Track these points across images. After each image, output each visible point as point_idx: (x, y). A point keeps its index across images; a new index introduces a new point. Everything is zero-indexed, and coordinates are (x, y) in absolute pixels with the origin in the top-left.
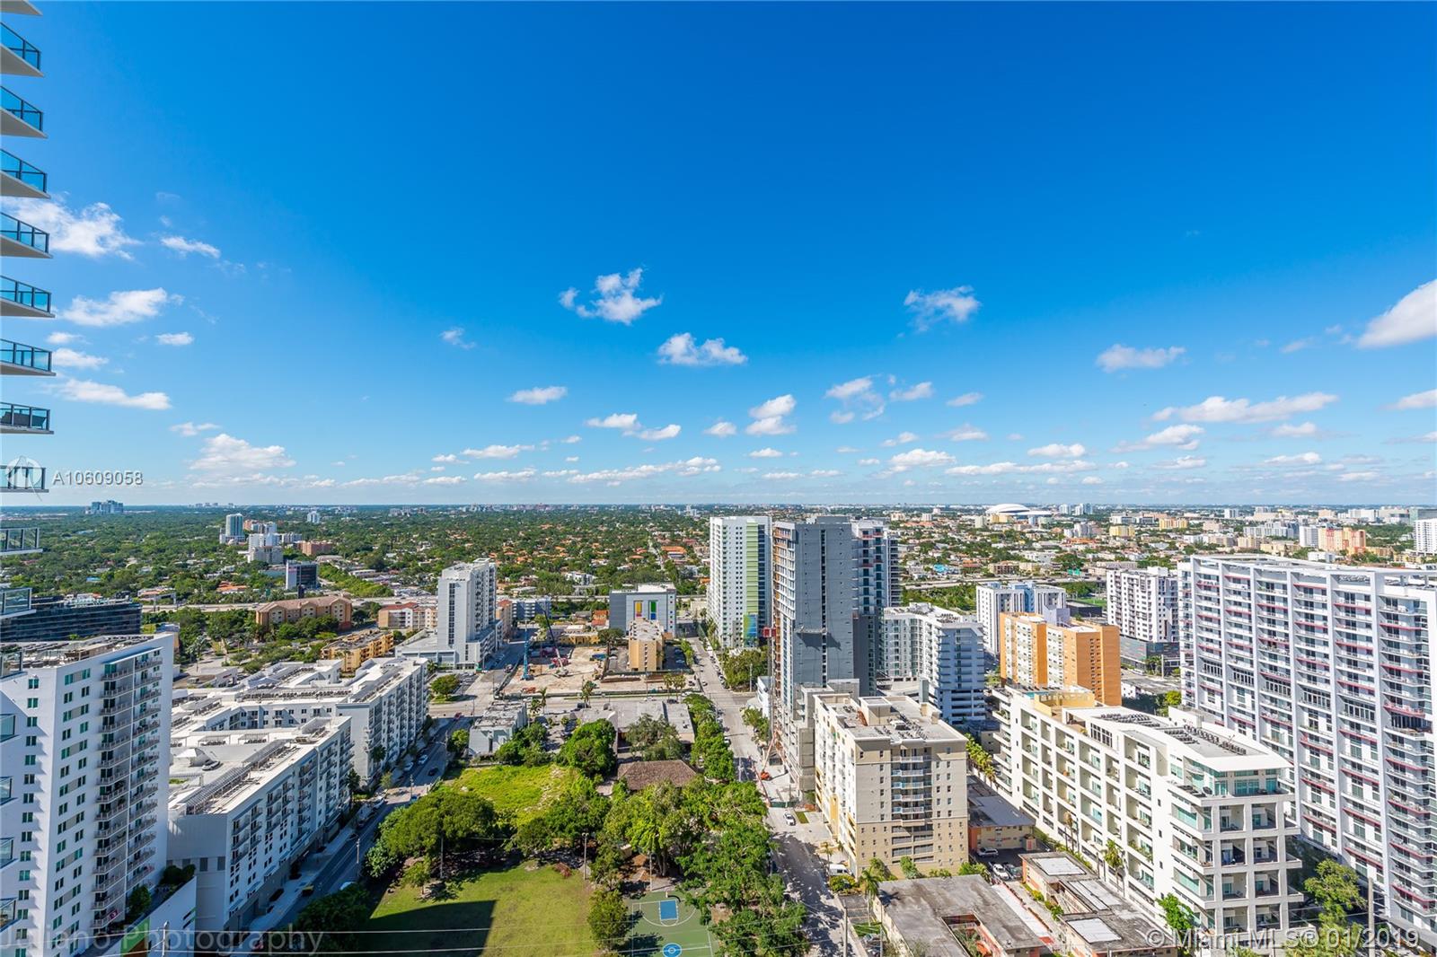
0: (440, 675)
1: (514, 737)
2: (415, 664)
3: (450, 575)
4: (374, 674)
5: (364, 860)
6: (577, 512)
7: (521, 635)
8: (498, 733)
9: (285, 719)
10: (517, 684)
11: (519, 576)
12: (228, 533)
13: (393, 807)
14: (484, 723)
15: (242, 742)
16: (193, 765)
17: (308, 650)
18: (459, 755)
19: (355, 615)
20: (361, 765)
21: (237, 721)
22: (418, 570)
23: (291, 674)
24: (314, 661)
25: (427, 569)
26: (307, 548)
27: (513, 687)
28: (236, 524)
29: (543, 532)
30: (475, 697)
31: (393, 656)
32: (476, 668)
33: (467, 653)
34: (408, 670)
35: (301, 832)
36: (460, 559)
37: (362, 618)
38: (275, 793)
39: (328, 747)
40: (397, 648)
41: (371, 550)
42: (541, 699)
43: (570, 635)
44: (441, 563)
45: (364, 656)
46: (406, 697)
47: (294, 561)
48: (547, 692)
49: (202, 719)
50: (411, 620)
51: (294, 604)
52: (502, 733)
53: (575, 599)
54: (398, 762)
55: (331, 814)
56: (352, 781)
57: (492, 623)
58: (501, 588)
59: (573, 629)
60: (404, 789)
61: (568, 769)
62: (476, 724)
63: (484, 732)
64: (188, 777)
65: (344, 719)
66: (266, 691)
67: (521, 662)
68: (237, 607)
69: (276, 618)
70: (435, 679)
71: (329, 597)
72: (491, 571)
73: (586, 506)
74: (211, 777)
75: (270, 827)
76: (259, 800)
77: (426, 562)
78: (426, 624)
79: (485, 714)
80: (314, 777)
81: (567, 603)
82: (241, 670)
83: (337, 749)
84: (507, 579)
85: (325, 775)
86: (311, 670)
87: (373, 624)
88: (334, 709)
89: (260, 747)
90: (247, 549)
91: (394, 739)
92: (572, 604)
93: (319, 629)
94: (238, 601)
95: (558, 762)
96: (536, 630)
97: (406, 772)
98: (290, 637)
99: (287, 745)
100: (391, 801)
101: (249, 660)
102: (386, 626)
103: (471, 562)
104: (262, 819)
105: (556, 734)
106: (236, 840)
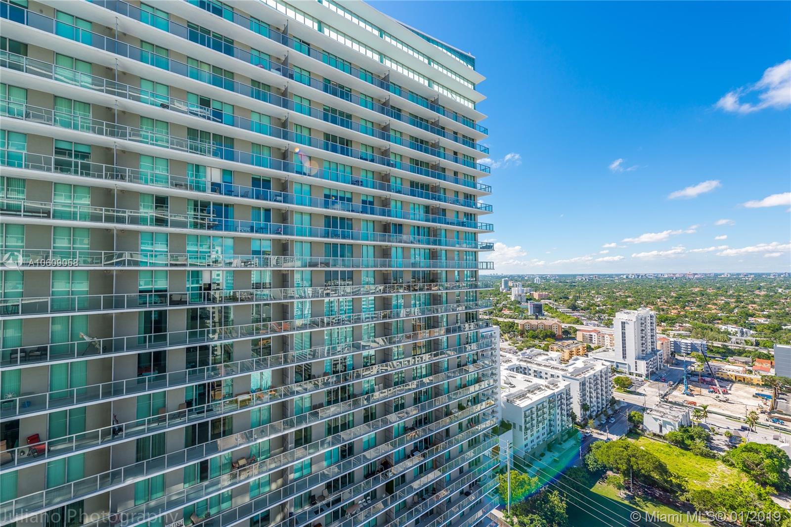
0: (618, 375)
1: (680, 430)
2: (603, 365)
3: (620, 316)
4: (580, 364)
5: (584, 460)
6: (729, 279)
7: (679, 363)
8: (666, 423)
9: (538, 375)
10: (678, 395)
11: (674, 323)
12: (503, 287)
13: (596, 439)
14: (653, 412)
15: (523, 379)
16: (505, 383)
17: (543, 346)
18: (636, 426)
19: (563, 332)
20: (577, 410)
21: (519, 369)
22: (597, 312)
23: (538, 354)
24: (547, 351)
25: (602, 312)
26: (536, 295)
27: (676, 397)
28: (506, 283)
29: (693, 294)
30: (644, 395)
31: (588, 357)
32: (644, 377)
33: (636, 366)
34: (599, 367)
35: (551, 431)
36: (625, 308)
37: (567, 334)
38: (539, 407)
39: (560, 394)
40: (590, 354)
41: (568, 299)
42: (704, 412)
43: (729, 373)
44: (611, 309)
45: (571, 355)
46: (599, 382)
47: (532, 301)
48: (708, 409)
49: (506, 365)
50: (596, 339)
51: (534, 322)
52: (670, 424)
53: (732, 346)
54: (597, 416)
55: (564, 428)
56: (573, 416)
57: (654, 352)
58: (658, 330)
59: (731, 368)
60: (602, 432)
61: (735, 471)
62: (648, 411)
63: (654, 418)
64: (505, 388)
65: (567, 383)
66: (529, 360)
67: (681, 382)
68: (511, 320)
69: (527, 328)
70: (615, 377)
71: (549, 321)
72: (651, 317)
73: (738, 274)
74: (513, 391)
75: (538, 422)
76: (533, 407)
77: (601, 308)
78: (606, 344)
79: (654, 407)
80: (555, 407)
81: (723, 348)
82: (515, 348)
83: (565, 396)
84: (663, 324)
85: (560, 408)
86: (547, 355)
87: (574, 339)
88: (561, 377)
89: (530, 384)
90: (511, 295)
91: (594, 403)
92: (729, 349)
93: (546, 337)
94: (510, 318)
95: (724, 461)
96: (694, 363)
97: (602, 424)
98: (534, 337)
99: (541, 387)
100: (595, 435)
101: (517, 345)
102: (582, 340)
103: (636, 309)
104: (534, 416)
105: (720, 441)
106: (525, 421)
